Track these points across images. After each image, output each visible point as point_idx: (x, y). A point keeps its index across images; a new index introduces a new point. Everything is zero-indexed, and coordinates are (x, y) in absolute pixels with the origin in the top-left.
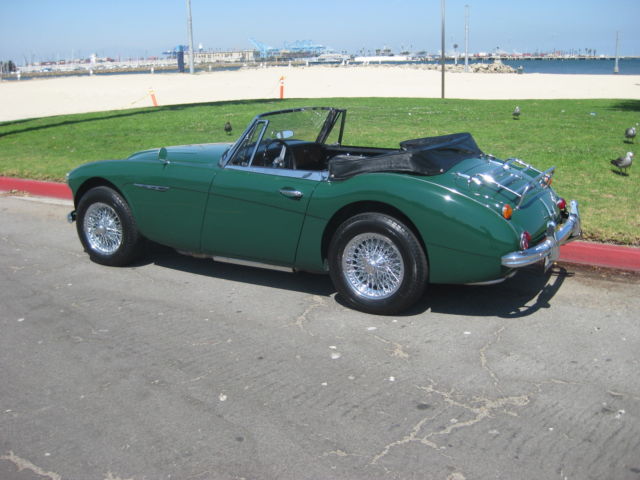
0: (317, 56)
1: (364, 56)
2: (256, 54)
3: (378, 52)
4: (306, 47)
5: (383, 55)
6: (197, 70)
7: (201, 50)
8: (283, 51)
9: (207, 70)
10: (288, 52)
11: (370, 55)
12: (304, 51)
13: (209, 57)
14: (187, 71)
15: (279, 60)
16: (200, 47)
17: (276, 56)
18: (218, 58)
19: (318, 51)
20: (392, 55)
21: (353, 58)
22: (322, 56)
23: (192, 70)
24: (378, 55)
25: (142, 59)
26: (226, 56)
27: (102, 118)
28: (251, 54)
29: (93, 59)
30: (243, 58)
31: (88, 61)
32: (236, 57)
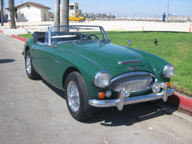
6: (168, 22)
9: (173, 22)
13: (177, 18)
14: (166, 22)
18: (180, 19)
23: (167, 21)
25: (154, 17)
26: (183, 18)
27: (118, 33)
30: (189, 19)
32: (186, 18)
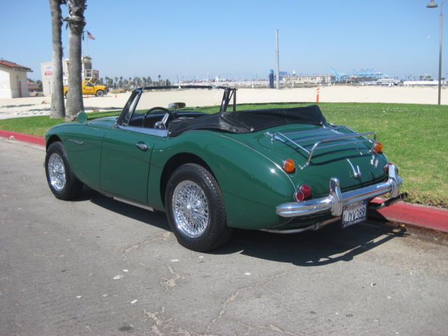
0: (376, 80)
1: (411, 80)
2: (333, 78)
3: (421, 78)
4: (369, 74)
5: (425, 80)
7: (294, 75)
8: (351, 77)
9: (289, 87)
10: (356, 77)
11: (415, 80)
12: (368, 76)
13: (300, 79)
14: (275, 88)
15: (349, 82)
16: (294, 73)
17: (347, 80)
18: (306, 81)
19: (377, 77)
20: (432, 80)
21: (402, 82)
22: (379, 81)
23: (277, 87)
24: (421, 80)
25: (254, 80)
26: (312, 79)
28: (329, 78)
29: (217, 79)
30: (324, 80)
31: (214, 81)
32: (319, 80)
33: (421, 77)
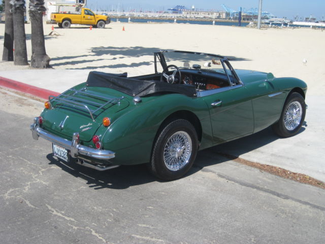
1: (297, 21)
2: (228, 14)
5: (310, 21)
7: (193, 9)
11: (302, 21)
13: (198, 14)
16: (193, 7)
20: (317, 22)
21: (292, 21)
26: (209, 14)
30: (219, 16)
32: (215, 15)
33: (306, 19)
